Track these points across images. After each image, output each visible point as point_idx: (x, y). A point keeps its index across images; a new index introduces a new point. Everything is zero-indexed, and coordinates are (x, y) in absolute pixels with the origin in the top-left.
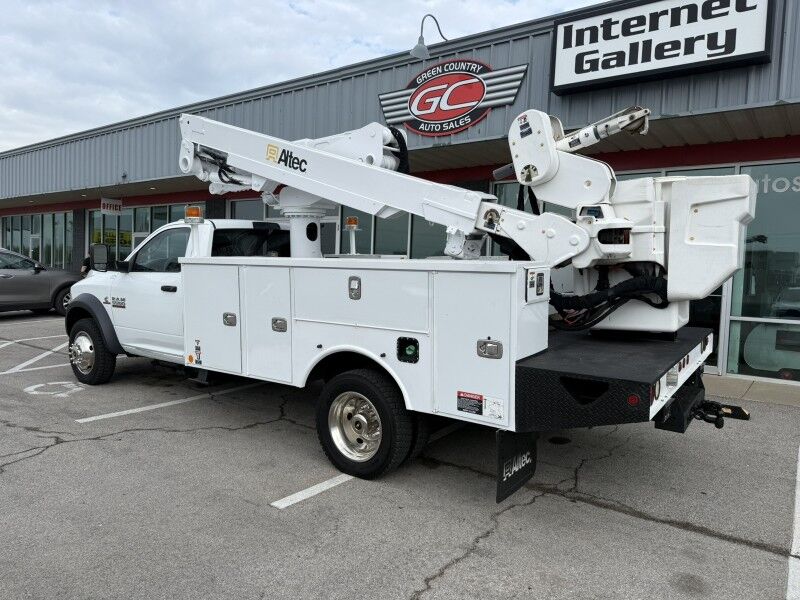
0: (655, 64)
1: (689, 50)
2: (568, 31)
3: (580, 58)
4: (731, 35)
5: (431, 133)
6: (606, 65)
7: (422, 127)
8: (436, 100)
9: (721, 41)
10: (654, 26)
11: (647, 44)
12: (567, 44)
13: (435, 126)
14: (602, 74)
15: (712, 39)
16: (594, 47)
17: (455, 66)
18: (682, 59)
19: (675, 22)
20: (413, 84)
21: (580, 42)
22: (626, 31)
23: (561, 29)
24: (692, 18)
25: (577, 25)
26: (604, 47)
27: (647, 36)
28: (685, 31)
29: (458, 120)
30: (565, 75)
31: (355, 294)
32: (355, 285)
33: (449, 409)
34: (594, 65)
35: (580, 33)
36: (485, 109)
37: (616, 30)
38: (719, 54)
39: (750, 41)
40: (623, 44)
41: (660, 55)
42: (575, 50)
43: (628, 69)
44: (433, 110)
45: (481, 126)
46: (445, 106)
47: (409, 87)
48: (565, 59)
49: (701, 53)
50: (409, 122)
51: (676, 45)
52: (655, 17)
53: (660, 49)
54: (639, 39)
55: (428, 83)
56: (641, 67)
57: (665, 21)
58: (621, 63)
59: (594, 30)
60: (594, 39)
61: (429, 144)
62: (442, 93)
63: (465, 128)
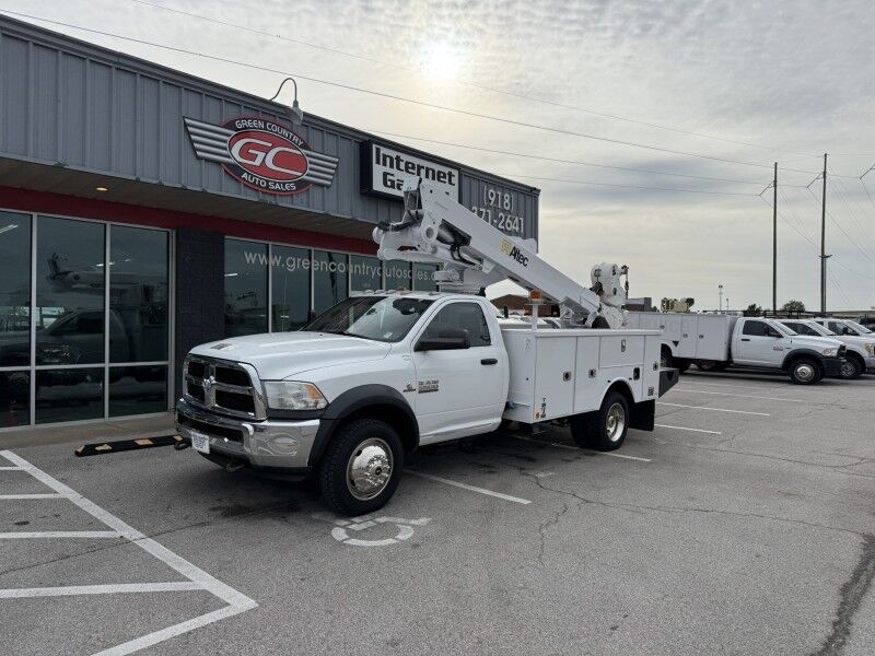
2: (378, 152)
3: (385, 175)
5: (255, 187)
6: (397, 187)
7: (245, 176)
8: (261, 155)
10: (418, 173)
12: (378, 161)
13: (261, 181)
14: (396, 192)
16: (391, 171)
17: (277, 129)
19: (427, 175)
21: (384, 164)
22: (407, 169)
23: (375, 147)
24: (434, 177)
25: (383, 151)
26: (397, 175)
29: (284, 184)
30: (378, 184)
34: (392, 184)
35: (385, 157)
36: (308, 182)
42: (382, 168)
44: (257, 162)
45: (304, 196)
46: (269, 164)
47: (226, 127)
48: (377, 173)
50: (227, 164)
52: (419, 169)
55: (247, 132)
57: (422, 172)
59: (392, 159)
60: (391, 165)
61: (252, 197)
62: (266, 150)
63: (290, 194)
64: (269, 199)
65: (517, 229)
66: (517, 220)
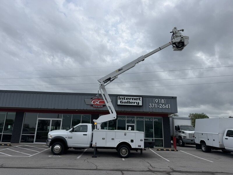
0: (130, 104)
1: (134, 103)
2: (119, 97)
3: (121, 101)
4: (139, 103)
6: (124, 103)
7: (94, 106)
8: (97, 102)
9: (138, 103)
10: (130, 100)
11: (129, 102)
12: (119, 99)
13: (96, 106)
14: (124, 104)
15: (137, 103)
16: (122, 100)
17: (100, 97)
18: (133, 104)
19: (132, 100)
20: (92, 99)
21: (121, 99)
22: (127, 99)
23: (118, 97)
24: (134, 100)
25: (120, 97)
26: (124, 101)
27: (129, 100)
28: (133, 101)
29: (100, 106)
30: (119, 103)
31: (125, 135)
32: (125, 134)
33: (137, 147)
34: (123, 103)
35: (121, 98)
36: (105, 105)
37: (125, 99)
38: (137, 105)
39: (141, 104)
40: (126, 101)
41: (131, 103)
42: (120, 100)
43: (127, 104)
44: (96, 104)
45: (104, 108)
46: (98, 103)
47: (91, 99)
48: (119, 101)
49: (135, 104)
51: (133, 102)
52: (130, 99)
53: (131, 102)
54: (129, 101)
55: (94, 99)
56: (128, 104)
57: (131, 99)
58: (126, 103)
59: (123, 98)
60: (123, 99)
61: (95, 109)
62: (97, 101)
63: (102, 107)
64: (98, 109)
65: (168, 107)
66: (167, 105)
